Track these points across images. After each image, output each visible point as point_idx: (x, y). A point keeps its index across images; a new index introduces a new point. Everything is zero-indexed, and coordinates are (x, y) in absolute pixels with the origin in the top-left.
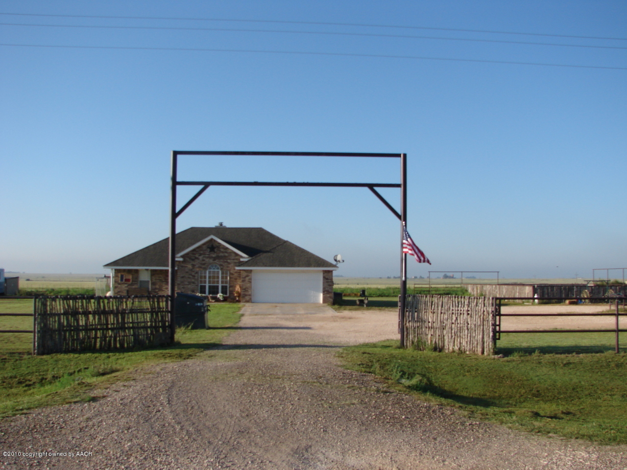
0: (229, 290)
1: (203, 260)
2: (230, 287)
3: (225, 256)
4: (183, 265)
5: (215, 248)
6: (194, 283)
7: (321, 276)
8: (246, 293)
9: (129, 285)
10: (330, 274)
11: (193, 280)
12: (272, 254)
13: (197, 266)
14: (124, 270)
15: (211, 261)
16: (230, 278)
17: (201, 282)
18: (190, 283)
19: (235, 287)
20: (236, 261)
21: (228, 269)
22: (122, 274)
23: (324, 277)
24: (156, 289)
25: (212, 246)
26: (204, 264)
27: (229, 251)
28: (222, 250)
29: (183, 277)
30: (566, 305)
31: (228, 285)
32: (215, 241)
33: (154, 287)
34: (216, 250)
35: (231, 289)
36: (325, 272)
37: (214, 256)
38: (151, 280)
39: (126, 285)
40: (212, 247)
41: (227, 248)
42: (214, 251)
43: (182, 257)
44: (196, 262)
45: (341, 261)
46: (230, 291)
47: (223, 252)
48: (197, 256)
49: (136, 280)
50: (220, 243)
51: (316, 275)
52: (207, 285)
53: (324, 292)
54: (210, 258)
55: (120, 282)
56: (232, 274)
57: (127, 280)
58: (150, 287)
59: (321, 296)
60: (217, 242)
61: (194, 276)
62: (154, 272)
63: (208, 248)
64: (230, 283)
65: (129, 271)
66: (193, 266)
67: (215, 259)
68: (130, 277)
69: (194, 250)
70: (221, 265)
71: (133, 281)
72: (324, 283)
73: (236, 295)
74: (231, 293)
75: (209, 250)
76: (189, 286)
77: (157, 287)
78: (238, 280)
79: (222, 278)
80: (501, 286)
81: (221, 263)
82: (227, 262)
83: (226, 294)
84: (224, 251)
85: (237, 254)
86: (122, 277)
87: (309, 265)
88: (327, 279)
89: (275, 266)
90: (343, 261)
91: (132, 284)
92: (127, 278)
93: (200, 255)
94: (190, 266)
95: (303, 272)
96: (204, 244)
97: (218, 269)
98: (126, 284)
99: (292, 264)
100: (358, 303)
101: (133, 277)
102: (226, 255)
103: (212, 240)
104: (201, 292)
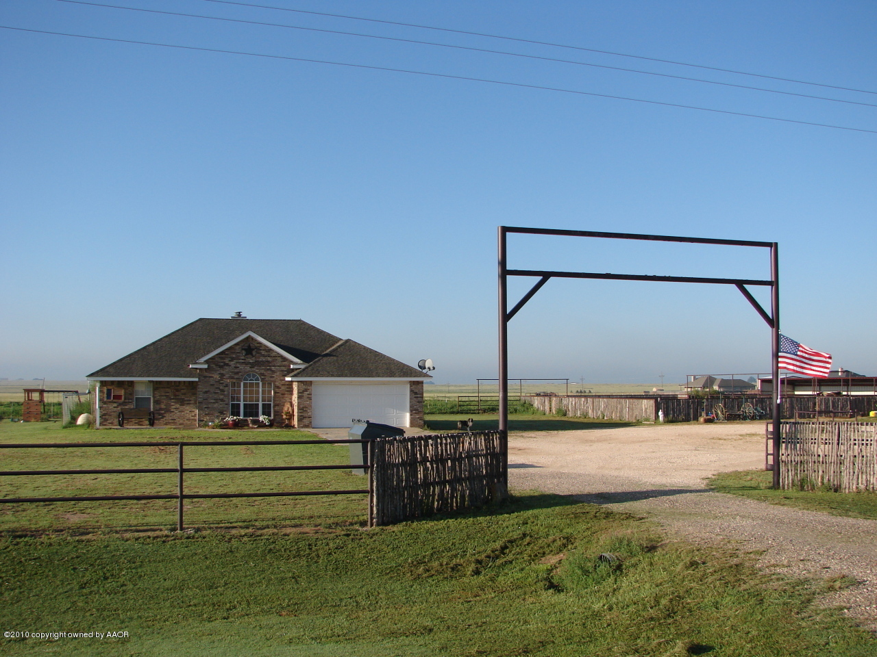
0: (274, 410)
1: (236, 367)
2: (275, 406)
3: (268, 361)
4: (206, 374)
5: (254, 349)
6: (222, 400)
7: (408, 388)
8: (305, 415)
9: (120, 404)
10: (419, 386)
11: (222, 397)
12: (335, 358)
13: (227, 376)
14: (113, 382)
15: (248, 368)
16: (275, 393)
17: (233, 399)
18: (216, 400)
19: (284, 405)
20: (283, 368)
21: (272, 379)
22: (110, 387)
23: (411, 391)
24: (161, 409)
25: (249, 346)
26: (237, 373)
27: (274, 354)
28: (263, 352)
29: (206, 392)
30: (701, 424)
31: (272, 403)
32: (253, 339)
33: (158, 407)
34: (254, 353)
35: (277, 408)
36: (413, 383)
37: (251, 361)
38: (154, 397)
39: (115, 405)
40: (250, 348)
41: (270, 350)
42: (252, 354)
43: (206, 362)
44: (226, 370)
45: (432, 368)
46: (275, 412)
47: (264, 356)
48: (227, 361)
49: (130, 396)
50: (260, 343)
51: (401, 389)
52: (242, 404)
53: (411, 411)
54: (247, 364)
55: (105, 400)
56: (278, 387)
57: (117, 397)
58: (152, 407)
59: (407, 416)
60: (256, 340)
61: (223, 391)
62: (157, 386)
63: (243, 349)
64: (274, 401)
65: (120, 384)
66: (222, 375)
67: (253, 365)
68: (122, 392)
69: (222, 353)
70: (262, 374)
71: (125, 399)
72: (411, 399)
73: (284, 417)
74: (278, 414)
75: (244, 352)
76: (216, 405)
77: (163, 406)
78: (286, 396)
79: (264, 392)
80: (596, 400)
81: (262, 371)
82: (270, 370)
83: (270, 416)
84: (266, 353)
85: (284, 359)
86: (109, 392)
87: (391, 374)
88: (416, 393)
89: (346, 376)
90: (434, 368)
91: (124, 403)
92: (118, 393)
93: (232, 359)
94: (217, 377)
95: (384, 383)
96: (237, 344)
97: (257, 379)
98: (115, 402)
99: (369, 374)
100: (459, 425)
101: (125, 393)
102: (269, 359)
103: (249, 337)
104: (233, 414)
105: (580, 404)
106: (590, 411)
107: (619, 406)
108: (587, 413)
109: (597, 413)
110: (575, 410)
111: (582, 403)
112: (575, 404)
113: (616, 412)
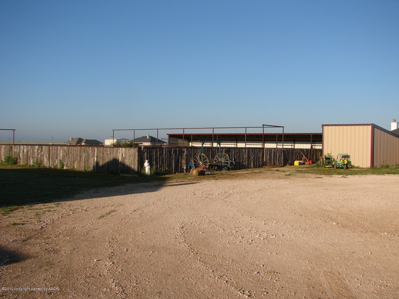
105: (34, 152)
106: (45, 160)
107: (84, 155)
108: (42, 161)
109: (54, 161)
110: (28, 159)
111: (36, 151)
112: (28, 152)
113: (80, 161)
